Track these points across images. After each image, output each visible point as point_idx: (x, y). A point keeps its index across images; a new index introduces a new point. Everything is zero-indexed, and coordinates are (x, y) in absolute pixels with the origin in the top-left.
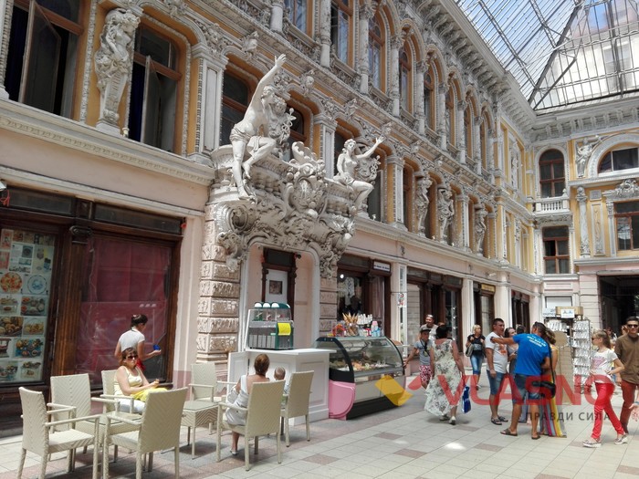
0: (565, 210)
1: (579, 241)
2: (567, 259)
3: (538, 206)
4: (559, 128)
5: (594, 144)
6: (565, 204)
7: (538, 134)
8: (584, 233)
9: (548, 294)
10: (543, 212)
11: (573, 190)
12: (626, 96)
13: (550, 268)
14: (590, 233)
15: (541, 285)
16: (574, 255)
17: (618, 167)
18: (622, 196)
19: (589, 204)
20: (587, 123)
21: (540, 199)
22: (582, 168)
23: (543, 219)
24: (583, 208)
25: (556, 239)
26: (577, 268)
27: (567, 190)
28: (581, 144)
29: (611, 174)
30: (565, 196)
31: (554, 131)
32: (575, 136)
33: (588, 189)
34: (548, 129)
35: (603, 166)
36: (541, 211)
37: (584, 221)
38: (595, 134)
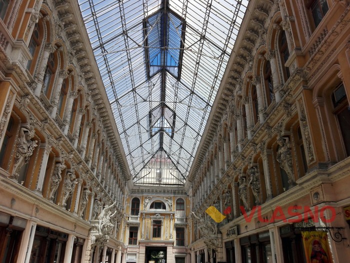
0: (138, 221)
1: (141, 233)
2: (137, 239)
3: (130, 218)
4: (140, 191)
5: (150, 199)
6: (139, 218)
7: (133, 191)
8: (143, 230)
9: (129, 253)
10: (131, 221)
11: (142, 214)
12: (161, 185)
13: (130, 243)
14: (145, 231)
15: (127, 249)
16: (139, 238)
17: (156, 208)
18: (156, 218)
19: (146, 220)
20: (149, 191)
21: (131, 216)
22: (145, 206)
23: (131, 223)
24: (144, 221)
25: (134, 231)
26: (139, 243)
27: (139, 214)
28: (146, 198)
29: (153, 210)
30: (139, 216)
31: (138, 191)
32: (144, 195)
33: (146, 214)
34: (137, 191)
35: (152, 207)
36: (131, 220)
37: (143, 226)
38: (151, 195)
